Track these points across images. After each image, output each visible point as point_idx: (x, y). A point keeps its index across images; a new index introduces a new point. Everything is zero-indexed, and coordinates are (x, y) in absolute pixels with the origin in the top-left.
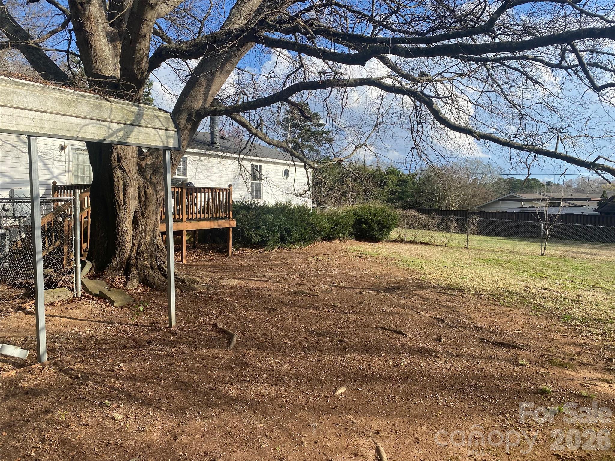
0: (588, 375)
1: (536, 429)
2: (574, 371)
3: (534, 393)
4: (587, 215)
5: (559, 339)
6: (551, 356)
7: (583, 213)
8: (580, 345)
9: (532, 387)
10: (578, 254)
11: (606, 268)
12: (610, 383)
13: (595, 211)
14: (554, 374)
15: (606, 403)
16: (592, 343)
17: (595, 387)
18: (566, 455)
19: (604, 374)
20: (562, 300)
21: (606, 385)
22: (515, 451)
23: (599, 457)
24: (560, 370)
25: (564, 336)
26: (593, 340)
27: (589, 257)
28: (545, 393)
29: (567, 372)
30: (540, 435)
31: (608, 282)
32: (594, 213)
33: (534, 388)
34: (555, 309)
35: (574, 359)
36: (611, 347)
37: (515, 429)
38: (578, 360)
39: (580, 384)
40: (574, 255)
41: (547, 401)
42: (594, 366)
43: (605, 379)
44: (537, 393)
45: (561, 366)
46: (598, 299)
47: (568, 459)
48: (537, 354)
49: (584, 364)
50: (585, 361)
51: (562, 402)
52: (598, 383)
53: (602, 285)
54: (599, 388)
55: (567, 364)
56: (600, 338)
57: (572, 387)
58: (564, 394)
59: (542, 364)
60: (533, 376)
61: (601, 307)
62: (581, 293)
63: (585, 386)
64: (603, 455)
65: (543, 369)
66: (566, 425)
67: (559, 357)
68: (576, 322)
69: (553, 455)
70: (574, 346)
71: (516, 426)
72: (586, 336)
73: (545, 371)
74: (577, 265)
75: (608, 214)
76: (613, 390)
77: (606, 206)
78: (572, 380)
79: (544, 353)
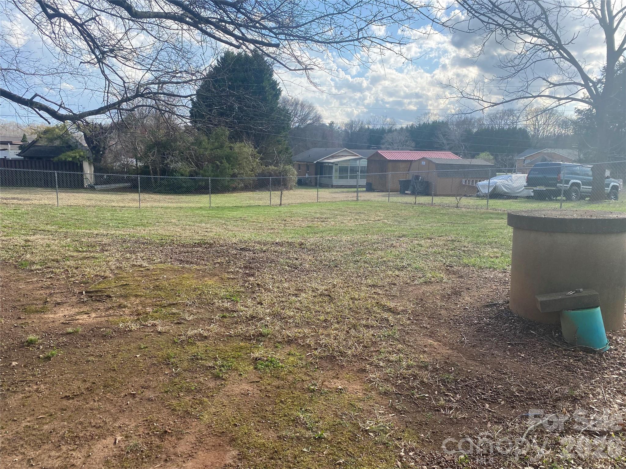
0: (66, 313)
1: (36, 382)
2: (52, 314)
3: (20, 348)
4: (10, 159)
5: (25, 286)
6: (23, 305)
7: (5, 157)
8: (48, 288)
9: (16, 342)
10: (8, 201)
11: (41, 212)
12: (88, 314)
13: (19, 155)
14: (33, 322)
15: (91, 332)
16: (58, 282)
17: (77, 322)
18: (74, 393)
19: (80, 308)
20: (12, 247)
21: (85, 316)
22: (21, 414)
23: (104, 381)
24: (38, 316)
25: (29, 282)
26: (58, 280)
27: (20, 202)
28: (32, 343)
29: (46, 316)
30: (42, 386)
31: (47, 224)
32: (17, 157)
33: (18, 342)
34: (9, 258)
35: (47, 302)
36: (77, 282)
37: (13, 392)
38: (52, 302)
39: (63, 323)
40: (5, 201)
41: (36, 351)
42: (68, 302)
43: (83, 312)
44: (23, 347)
45: (37, 312)
46: (48, 242)
47: (77, 395)
48: (7, 308)
49: (59, 304)
50: (59, 300)
51: (52, 345)
52: (78, 317)
53: (42, 228)
54: (80, 321)
55: (43, 308)
56: (64, 276)
57: (56, 328)
58: (51, 337)
59: (16, 317)
60: (11, 331)
61: (53, 247)
62: (28, 238)
63: (68, 324)
64: (106, 378)
65: (20, 320)
66: (63, 366)
67: (32, 304)
68: (34, 267)
69: (62, 398)
70: (42, 290)
71: (12, 389)
72: (51, 277)
73: (23, 322)
74: (11, 211)
75: (31, 158)
76: (92, 319)
77: (28, 150)
78: (53, 322)
79: (15, 304)
